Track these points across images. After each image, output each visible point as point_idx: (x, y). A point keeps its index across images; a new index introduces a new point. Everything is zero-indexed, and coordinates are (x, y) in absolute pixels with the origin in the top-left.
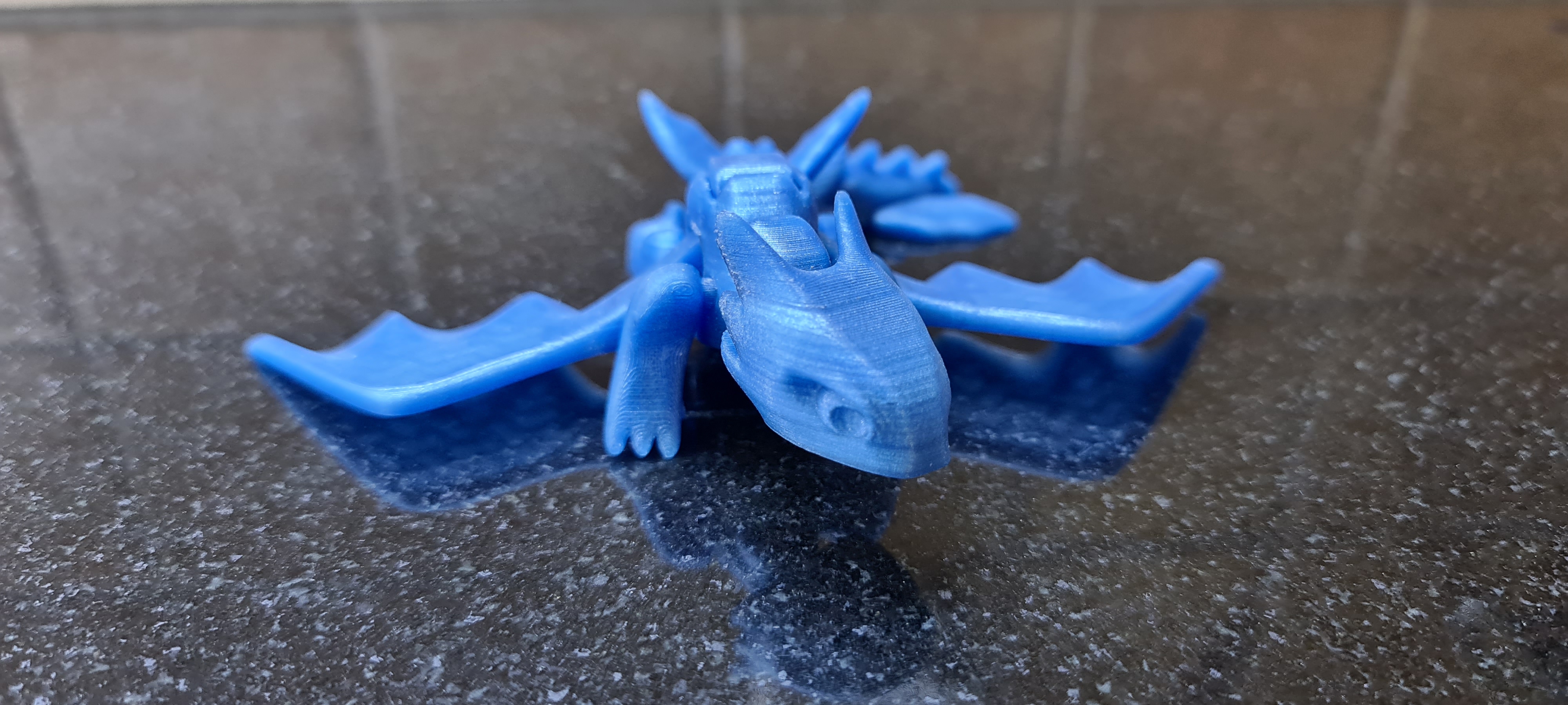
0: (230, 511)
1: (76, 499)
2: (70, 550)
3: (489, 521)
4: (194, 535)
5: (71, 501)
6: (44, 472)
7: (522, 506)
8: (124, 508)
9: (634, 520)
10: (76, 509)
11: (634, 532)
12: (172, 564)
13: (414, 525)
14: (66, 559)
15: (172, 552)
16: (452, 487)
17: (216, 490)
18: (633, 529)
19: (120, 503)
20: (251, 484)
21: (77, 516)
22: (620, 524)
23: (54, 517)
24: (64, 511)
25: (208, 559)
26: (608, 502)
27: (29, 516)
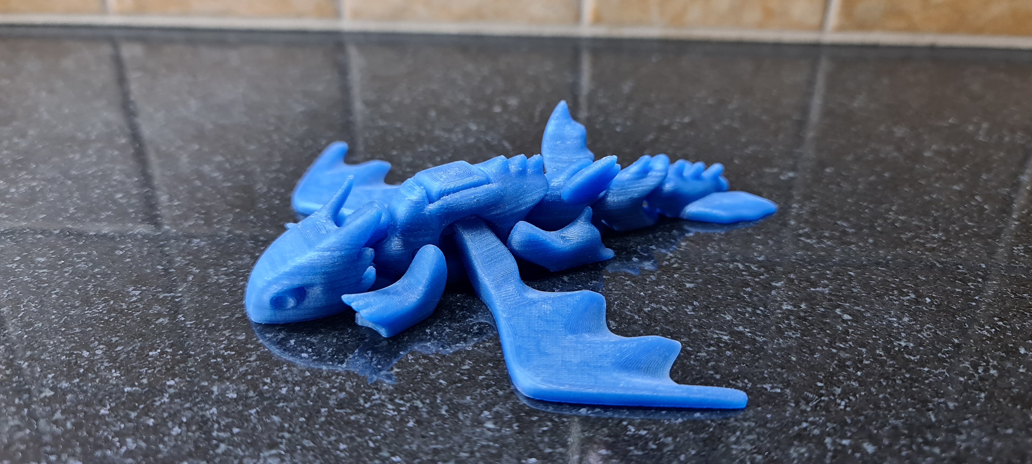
0: (235, 396)
1: (141, 377)
2: (133, 415)
3: (402, 420)
4: (211, 411)
5: (138, 379)
6: (123, 356)
7: (424, 410)
8: (170, 387)
9: (498, 428)
10: (141, 385)
11: (498, 437)
12: (196, 430)
13: (352, 418)
14: (130, 421)
15: (197, 423)
16: (379, 390)
17: (228, 379)
18: (497, 435)
19: (168, 383)
20: (249, 377)
21: (140, 390)
22: (489, 429)
23: (126, 390)
24: (133, 385)
25: (219, 430)
26: (482, 412)
27: (110, 387)
